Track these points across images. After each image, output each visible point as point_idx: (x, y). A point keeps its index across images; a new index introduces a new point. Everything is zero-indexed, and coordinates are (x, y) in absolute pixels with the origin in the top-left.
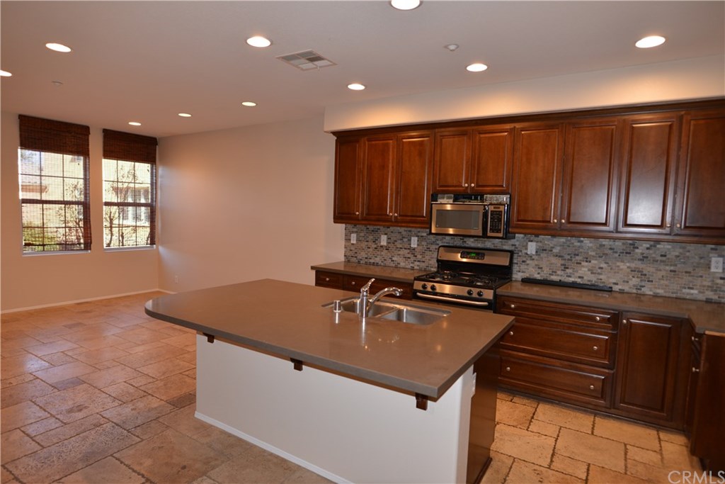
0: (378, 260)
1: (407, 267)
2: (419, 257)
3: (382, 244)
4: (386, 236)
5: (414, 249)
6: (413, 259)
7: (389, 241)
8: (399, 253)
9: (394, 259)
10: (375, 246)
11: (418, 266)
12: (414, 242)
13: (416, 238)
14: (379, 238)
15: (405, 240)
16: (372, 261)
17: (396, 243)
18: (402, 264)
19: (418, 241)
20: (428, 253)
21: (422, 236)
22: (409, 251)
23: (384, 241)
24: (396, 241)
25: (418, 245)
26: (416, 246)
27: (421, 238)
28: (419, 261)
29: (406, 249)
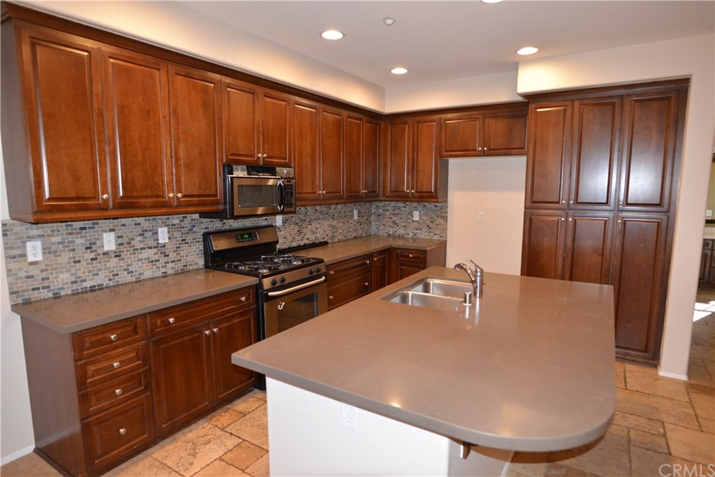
0: (102, 279)
1: (156, 275)
2: (172, 256)
3: (106, 248)
4: (112, 234)
5: (164, 246)
6: (163, 260)
7: (120, 241)
8: (141, 256)
9: (131, 269)
10: (93, 256)
11: (172, 268)
12: (163, 235)
13: (166, 229)
14: (100, 239)
15: (148, 234)
16: (88, 284)
17: (133, 243)
18: (148, 274)
19: (169, 232)
20: (184, 247)
21: (173, 225)
22: (155, 250)
23: (109, 242)
24: (133, 239)
25: (169, 238)
26: (167, 241)
27: (172, 227)
28: (172, 262)
29: (150, 248)
